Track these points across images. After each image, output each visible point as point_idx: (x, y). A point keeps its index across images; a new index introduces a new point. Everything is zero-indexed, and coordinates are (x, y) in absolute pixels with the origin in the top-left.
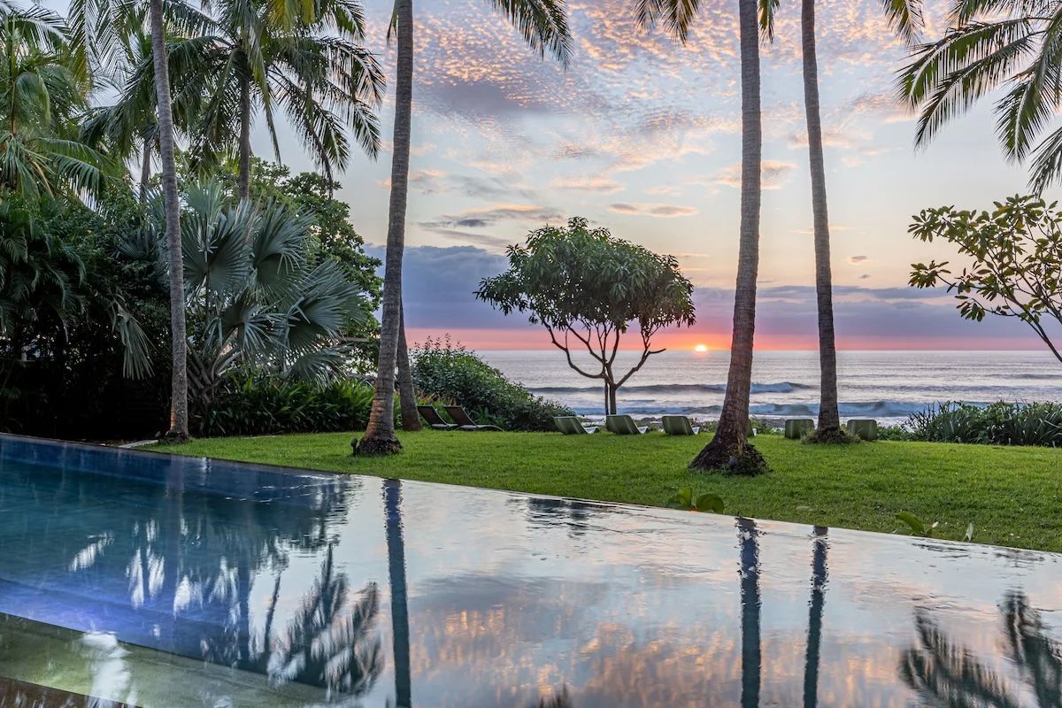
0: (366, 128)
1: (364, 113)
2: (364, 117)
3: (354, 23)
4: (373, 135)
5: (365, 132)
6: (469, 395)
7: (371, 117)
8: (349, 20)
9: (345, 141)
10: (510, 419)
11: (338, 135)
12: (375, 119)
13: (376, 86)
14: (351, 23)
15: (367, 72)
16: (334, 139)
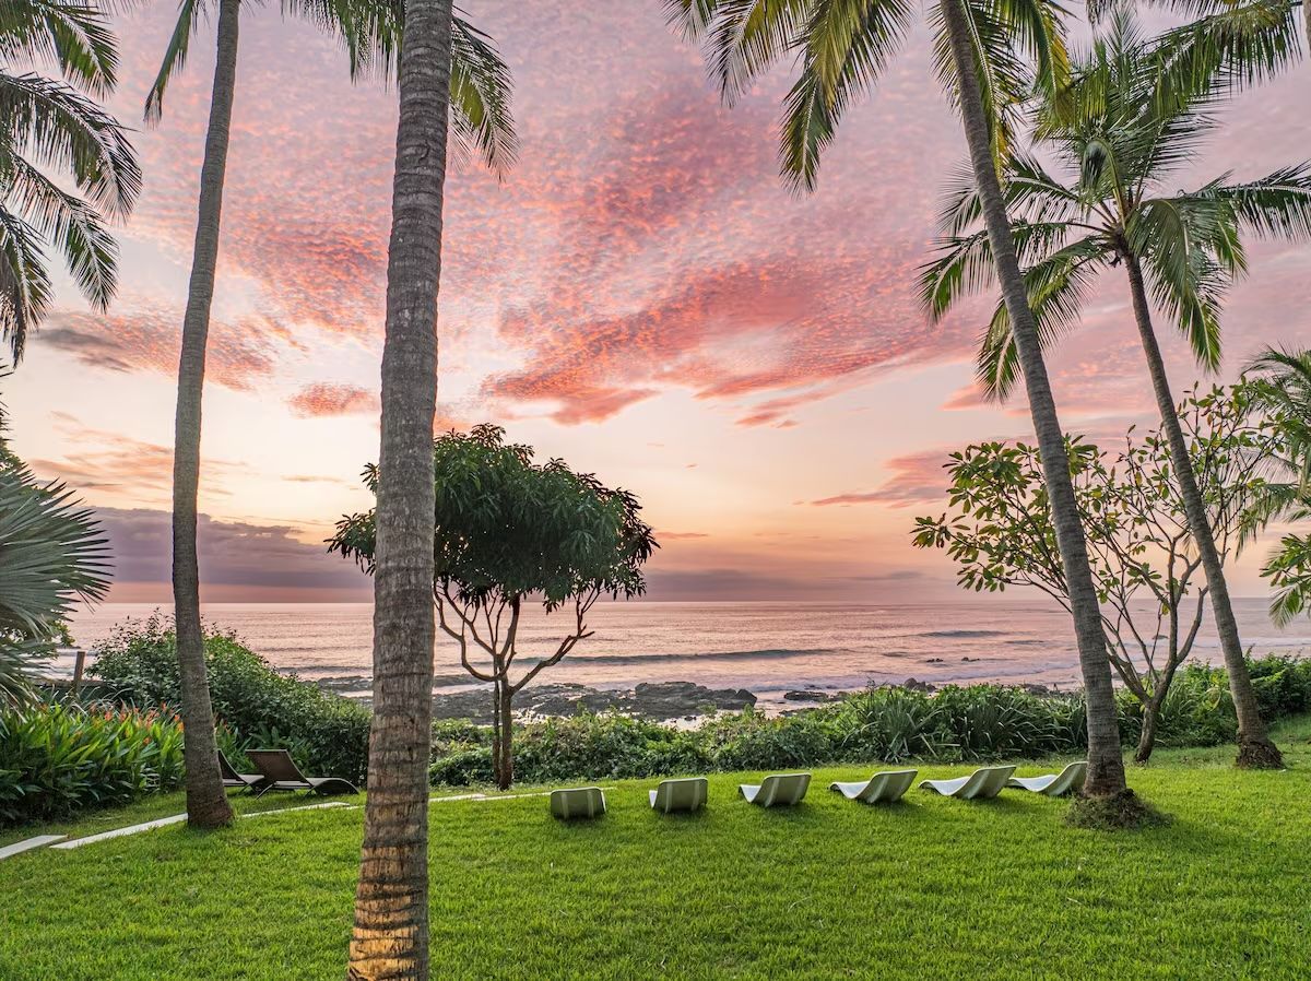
0: (89, 255)
1: (92, 228)
2: (88, 235)
3: (95, 58)
4: (102, 268)
5: (87, 261)
6: (241, 705)
7: (102, 237)
8: (85, 51)
9: (43, 274)
10: (317, 745)
11: (31, 264)
12: (111, 242)
13: (123, 183)
14: (88, 57)
15: (106, 156)
16: (22, 269)
